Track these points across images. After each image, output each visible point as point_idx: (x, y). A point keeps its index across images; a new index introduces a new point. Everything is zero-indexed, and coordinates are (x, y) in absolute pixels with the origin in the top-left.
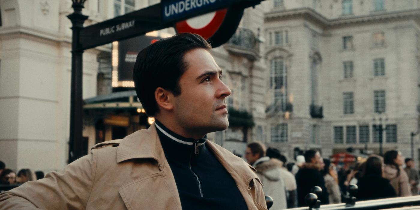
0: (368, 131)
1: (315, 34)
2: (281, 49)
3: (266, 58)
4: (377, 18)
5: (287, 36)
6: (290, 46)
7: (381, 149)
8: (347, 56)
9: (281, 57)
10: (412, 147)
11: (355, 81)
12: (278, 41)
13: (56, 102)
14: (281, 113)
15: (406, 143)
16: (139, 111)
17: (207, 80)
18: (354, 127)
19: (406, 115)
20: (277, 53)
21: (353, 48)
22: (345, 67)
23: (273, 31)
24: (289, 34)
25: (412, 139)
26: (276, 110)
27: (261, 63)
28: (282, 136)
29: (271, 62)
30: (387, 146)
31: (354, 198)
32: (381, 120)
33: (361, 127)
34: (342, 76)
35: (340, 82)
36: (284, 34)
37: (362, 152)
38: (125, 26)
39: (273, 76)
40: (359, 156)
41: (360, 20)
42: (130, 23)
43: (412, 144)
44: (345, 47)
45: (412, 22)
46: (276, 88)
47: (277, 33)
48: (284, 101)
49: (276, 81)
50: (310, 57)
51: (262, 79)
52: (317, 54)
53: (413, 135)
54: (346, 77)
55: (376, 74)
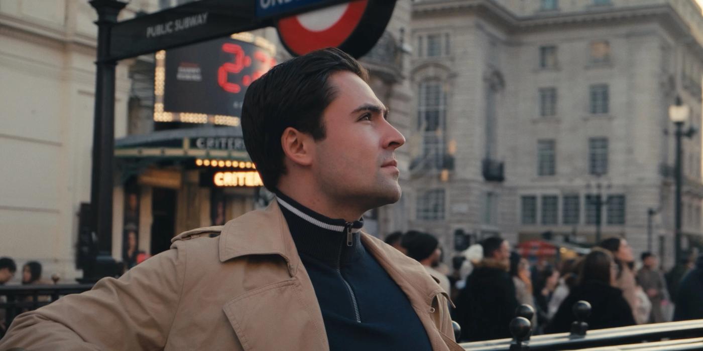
0: (577, 204)
1: (493, 42)
2: (437, 65)
3: (412, 79)
4: (598, 17)
5: (448, 43)
6: (452, 59)
7: (598, 234)
8: (546, 79)
9: (437, 78)
10: (650, 233)
11: (558, 121)
12: (432, 50)
13: (59, 145)
14: (434, 171)
15: (639, 227)
16: (199, 162)
17: (367, 118)
18: (555, 198)
19: (641, 179)
20: (431, 72)
21: (557, 67)
22: (543, 98)
23: (424, 34)
24: (452, 39)
25: (650, 221)
26: (427, 166)
27: (405, 88)
28: (436, 210)
29: (420, 86)
30: (608, 230)
31: (584, 324)
32: (599, 186)
33: (566, 198)
34: (536, 112)
35: (534, 122)
36: (443, 40)
37: (567, 240)
38: (190, 22)
39: (423, 109)
40: (562, 247)
41: (569, 19)
42: (200, 17)
43: (650, 227)
44: (543, 65)
45: (655, 26)
46: (428, 129)
47: (430, 37)
48: (441, 152)
49: (428, 117)
50: (485, 79)
51: (405, 114)
52: (498, 74)
53: (651, 213)
54: (543, 114)
55: (594, 111)
